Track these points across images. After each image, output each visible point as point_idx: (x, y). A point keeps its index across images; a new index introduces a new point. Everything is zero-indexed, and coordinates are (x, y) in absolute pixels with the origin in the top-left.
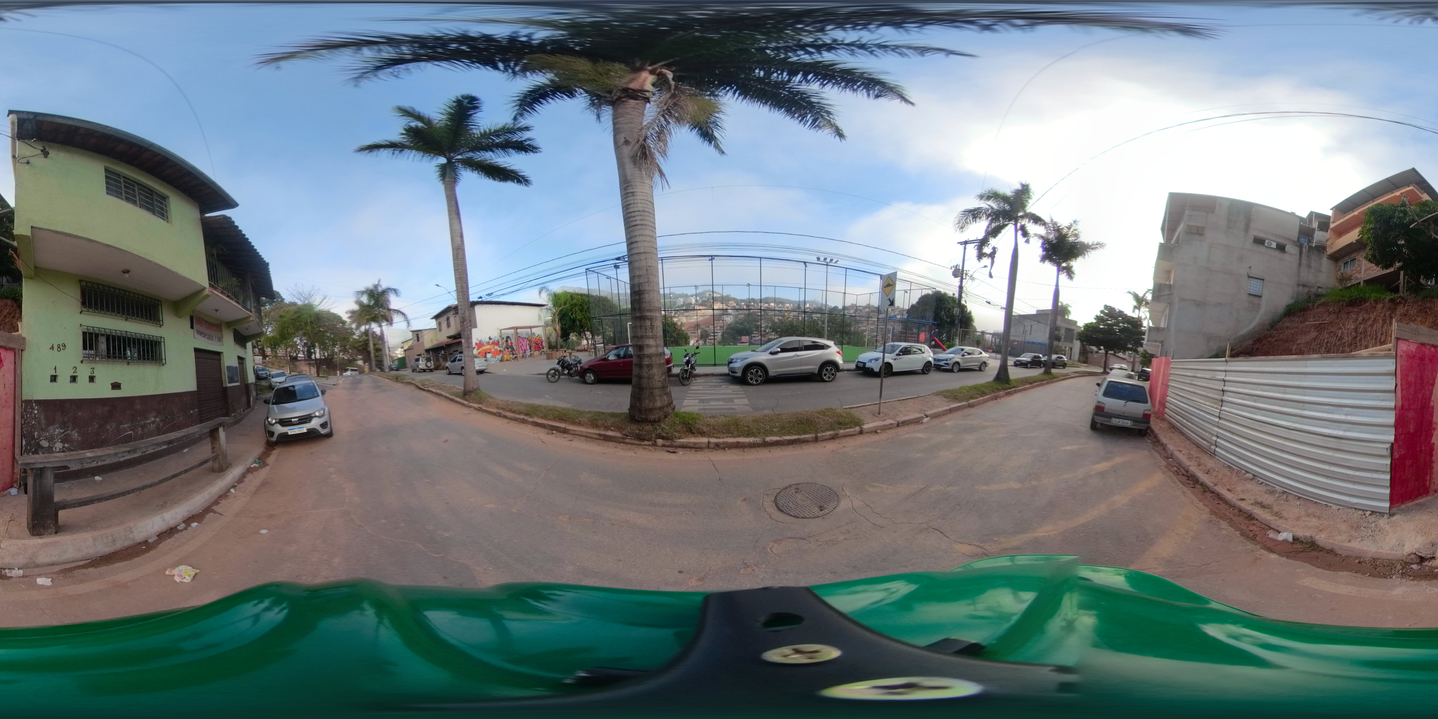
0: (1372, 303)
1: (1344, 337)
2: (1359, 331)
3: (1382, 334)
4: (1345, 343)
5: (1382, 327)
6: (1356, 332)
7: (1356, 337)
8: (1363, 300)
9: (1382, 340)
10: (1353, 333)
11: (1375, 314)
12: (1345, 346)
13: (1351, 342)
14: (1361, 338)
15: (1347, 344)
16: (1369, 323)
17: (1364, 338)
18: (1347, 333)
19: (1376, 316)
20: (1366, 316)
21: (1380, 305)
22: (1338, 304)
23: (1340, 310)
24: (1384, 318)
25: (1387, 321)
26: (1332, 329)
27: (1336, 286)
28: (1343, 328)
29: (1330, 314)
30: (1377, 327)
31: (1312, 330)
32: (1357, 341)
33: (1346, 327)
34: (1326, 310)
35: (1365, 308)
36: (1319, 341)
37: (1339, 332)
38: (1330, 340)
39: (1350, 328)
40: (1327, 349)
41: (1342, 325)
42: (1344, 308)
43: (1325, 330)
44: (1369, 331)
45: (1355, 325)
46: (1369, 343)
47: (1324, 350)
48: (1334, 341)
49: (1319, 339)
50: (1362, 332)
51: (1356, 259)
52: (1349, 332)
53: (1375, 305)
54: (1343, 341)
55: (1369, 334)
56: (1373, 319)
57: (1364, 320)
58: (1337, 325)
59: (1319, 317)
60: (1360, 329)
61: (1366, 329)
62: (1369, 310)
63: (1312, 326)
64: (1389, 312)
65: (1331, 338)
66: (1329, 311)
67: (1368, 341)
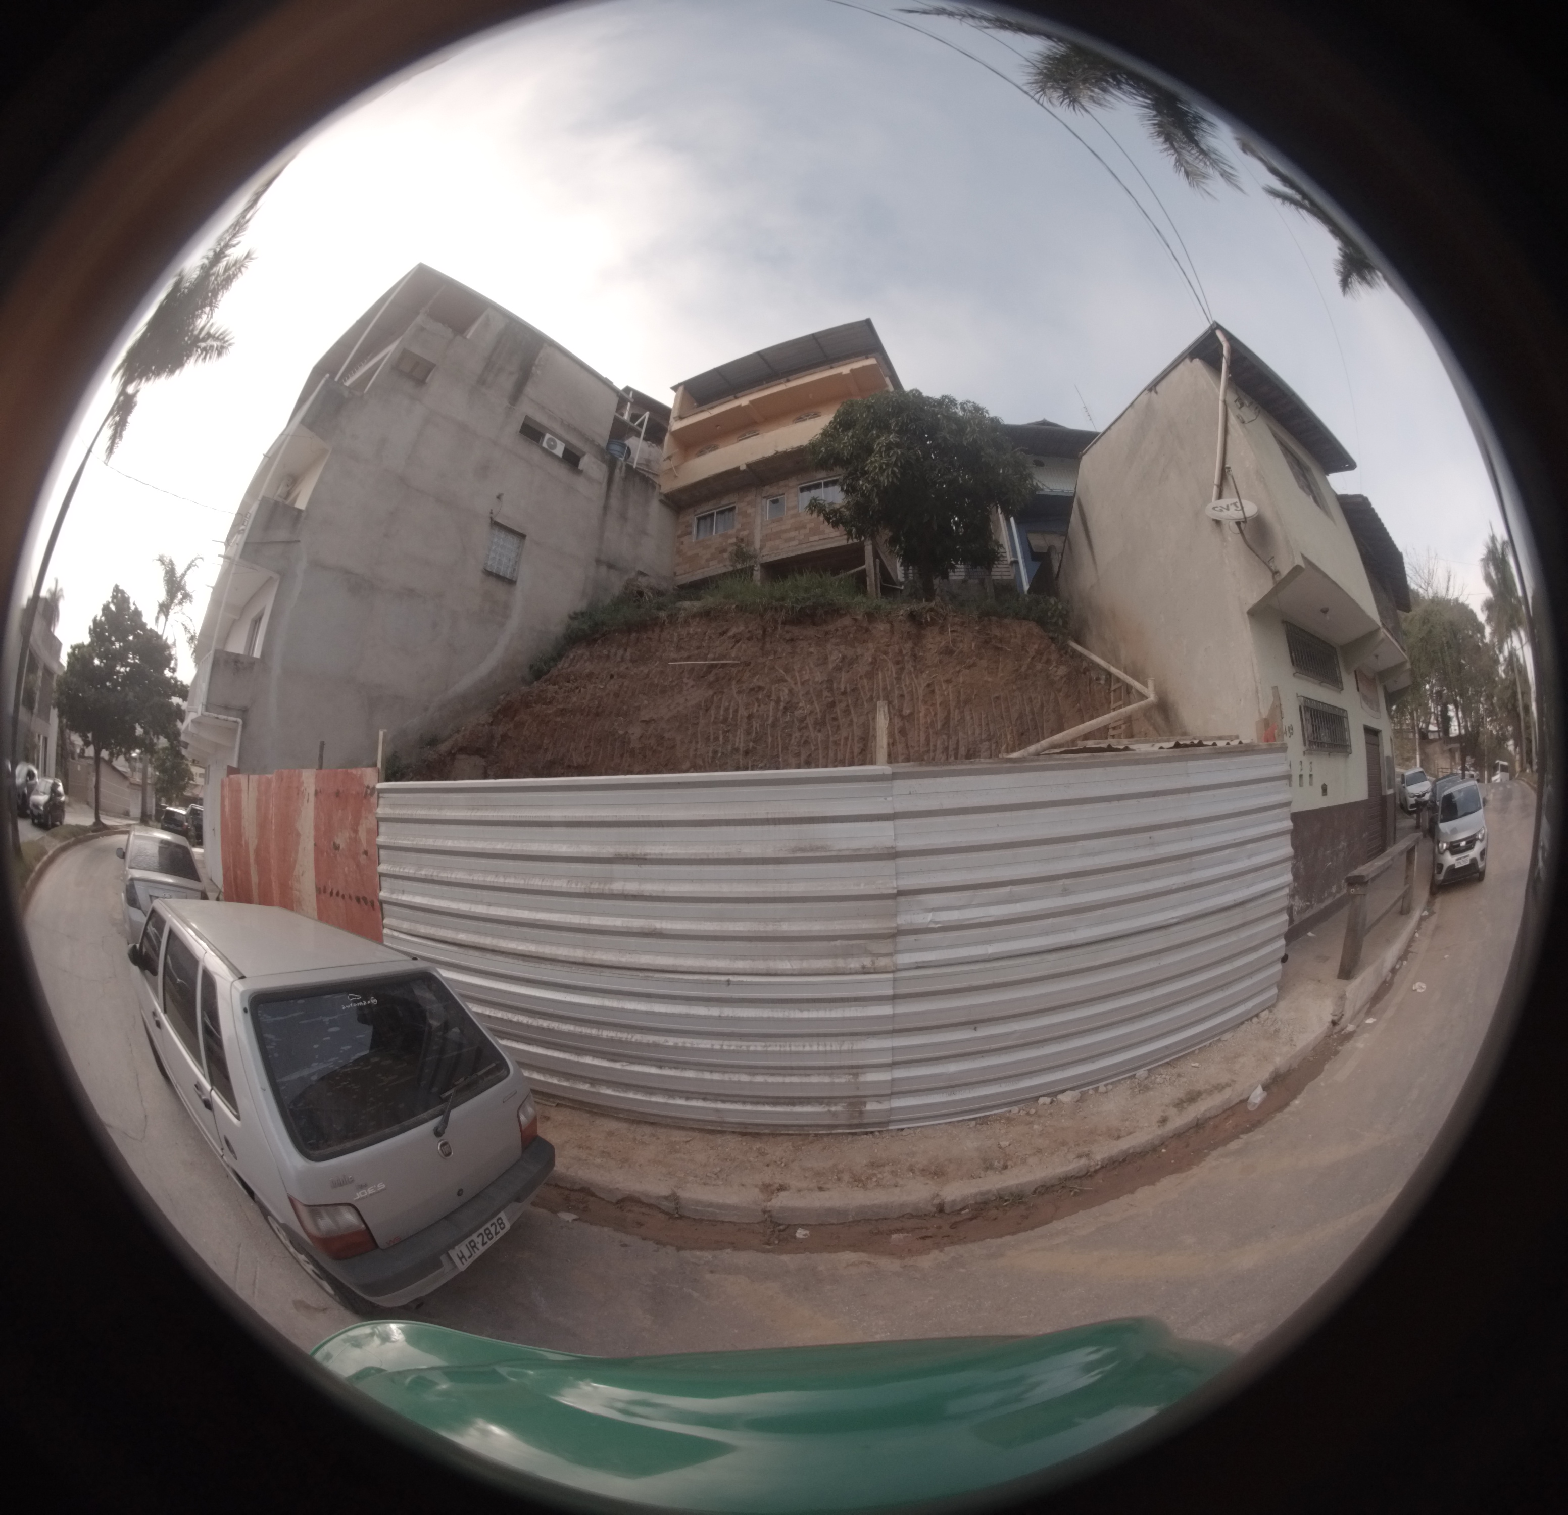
0: (856, 620)
1: (798, 703)
2: (839, 689)
3: (902, 696)
4: (802, 719)
5: (898, 679)
6: (830, 689)
7: (833, 705)
8: (834, 611)
9: (906, 711)
10: (825, 694)
11: (870, 645)
12: (806, 727)
13: (823, 717)
14: (848, 706)
15: (810, 721)
16: (862, 668)
17: (855, 705)
18: (808, 693)
19: (876, 651)
20: (850, 653)
21: (881, 627)
22: (762, 616)
23: (765, 631)
24: (900, 658)
25: (909, 666)
26: (756, 681)
27: (675, 574)
28: (788, 679)
29: (737, 642)
30: (884, 680)
31: (687, 684)
32: (836, 712)
33: (798, 678)
34: (720, 631)
35: (837, 630)
36: (722, 712)
37: (780, 690)
38: (755, 710)
39: (809, 680)
40: (753, 735)
41: (782, 671)
42: (776, 628)
43: (734, 683)
44: (867, 687)
45: (821, 673)
46: (870, 719)
47: (742, 737)
48: (771, 714)
49: (719, 707)
50: (848, 690)
51: (736, 511)
52: (812, 690)
53: (865, 624)
54: (798, 713)
55: (869, 696)
56: (870, 660)
57: (847, 663)
58: (766, 670)
59: (698, 648)
60: (839, 683)
61: (856, 685)
62: (851, 636)
63: (683, 671)
64: (909, 645)
65: (759, 706)
66: (731, 633)
67: (868, 713)
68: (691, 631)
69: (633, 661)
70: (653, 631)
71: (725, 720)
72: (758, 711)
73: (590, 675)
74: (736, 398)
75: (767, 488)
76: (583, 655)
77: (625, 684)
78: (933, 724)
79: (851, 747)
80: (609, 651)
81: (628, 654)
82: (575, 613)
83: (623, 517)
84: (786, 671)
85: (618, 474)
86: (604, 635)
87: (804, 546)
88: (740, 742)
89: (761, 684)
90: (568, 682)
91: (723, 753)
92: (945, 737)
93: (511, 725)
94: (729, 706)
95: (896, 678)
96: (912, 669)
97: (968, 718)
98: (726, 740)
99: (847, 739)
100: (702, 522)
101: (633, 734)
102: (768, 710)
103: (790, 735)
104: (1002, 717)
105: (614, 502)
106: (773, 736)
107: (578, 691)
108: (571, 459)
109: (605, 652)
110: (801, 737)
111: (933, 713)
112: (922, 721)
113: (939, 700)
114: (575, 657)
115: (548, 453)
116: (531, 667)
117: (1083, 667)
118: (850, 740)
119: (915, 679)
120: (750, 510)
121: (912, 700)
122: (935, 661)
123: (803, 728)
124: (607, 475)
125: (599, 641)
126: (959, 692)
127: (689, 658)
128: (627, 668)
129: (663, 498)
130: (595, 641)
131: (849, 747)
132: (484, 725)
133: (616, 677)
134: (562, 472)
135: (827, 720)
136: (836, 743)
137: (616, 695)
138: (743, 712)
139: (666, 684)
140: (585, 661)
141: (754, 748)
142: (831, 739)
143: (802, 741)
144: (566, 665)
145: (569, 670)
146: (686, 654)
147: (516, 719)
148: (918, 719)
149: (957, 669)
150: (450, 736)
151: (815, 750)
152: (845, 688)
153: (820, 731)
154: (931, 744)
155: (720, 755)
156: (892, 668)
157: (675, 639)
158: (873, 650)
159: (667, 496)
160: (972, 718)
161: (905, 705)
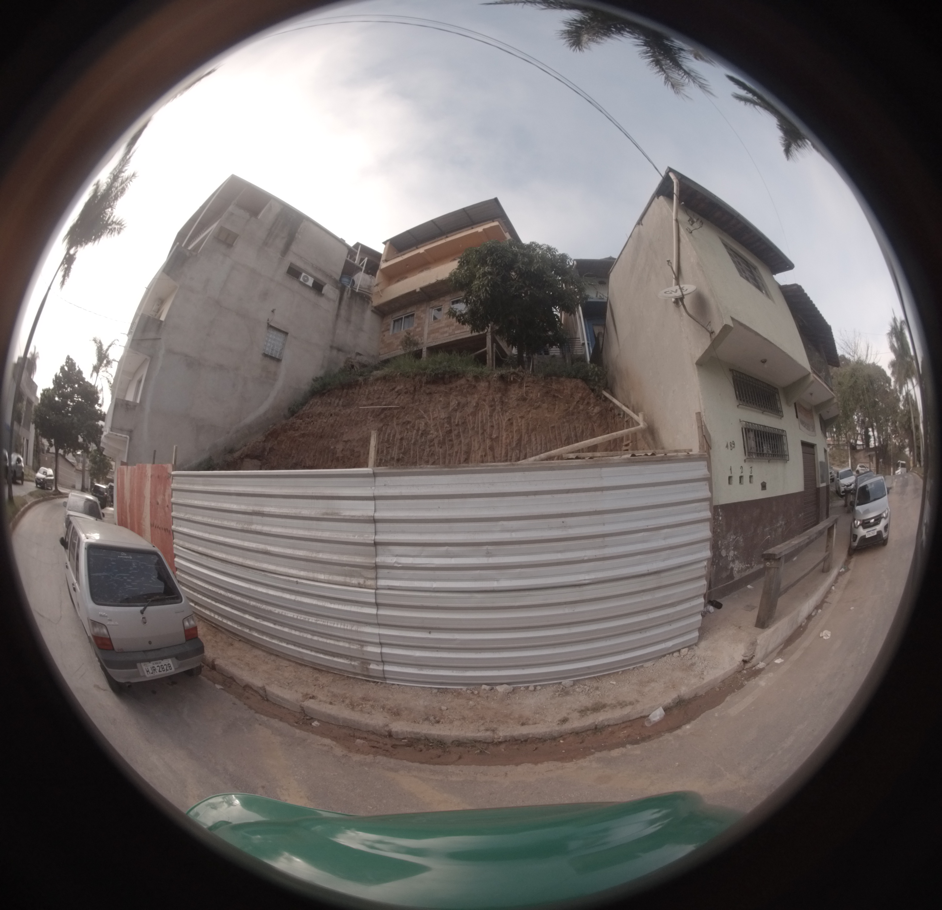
0: (468, 380)
1: (430, 431)
2: (454, 422)
3: (492, 426)
4: (432, 440)
5: (491, 416)
6: (449, 423)
7: (450, 431)
8: (456, 375)
9: (494, 436)
10: (446, 425)
11: (476, 396)
12: (434, 445)
13: (444, 439)
14: (459, 432)
15: (436, 441)
16: (469, 410)
17: (464, 432)
18: (435, 425)
19: (478, 400)
20: (463, 400)
21: (483, 385)
22: (413, 379)
23: (415, 389)
24: (493, 403)
25: (498, 408)
26: (407, 418)
27: (380, 353)
28: (426, 416)
29: (399, 394)
30: (482, 417)
31: (369, 419)
32: (452, 436)
33: (431, 416)
34: (391, 388)
35: (457, 387)
36: (386, 436)
37: (420, 423)
38: (405, 435)
39: (437, 417)
40: (403, 450)
41: (422, 412)
42: (421, 387)
43: (395, 419)
44: (471, 421)
45: (444, 412)
46: (472, 440)
47: (397, 450)
48: (413, 437)
49: (385, 433)
50: (460, 423)
51: (415, 316)
52: (438, 424)
53: (473, 383)
54: (429, 437)
55: (472, 427)
56: (474, 404)
57: (460, 406)
58: (414, 411)
59: (379, 398)
60: (455, 419)
61: (465, 420)
62: (465, 390)
63: (368, 412)
64: (499, 395)
65: (407, 433)
66: (396, 390)
67: (471, 437)
68: (376, 389)
69: (343, 406)
70: (356, 389)
71: (388, 440)
72: (406, 435)
73: (320, 414)
74: (417, 248)
75: (433, 302)
76: (317, 402)
77: (337, 419)
78: (510, 444)
79: (459, 458)
80: (331, 400)
81: (341, 403)
82: (316, 378)
83: (348, 321)
84: (425, 412)
85: (346, 296)
86: (329, 391)
87: (452, 336)
88: (395, 454)
89: (409, 419)
90: (308, 418)
91: (385, 460)
92: (518, 452)
93: (276, 442)
94: (391, 432)
95: (489, 416)
96: (500, 410)
97: (533, 440)
98: (388, 453)
99: (457, 452)
100: (396, 323)
101: (338, 448)
102: (412, 435)
103: (424, 450)
104: (556, 439)
105: (343, 312)
106: (414, 451)
107: (312, 423)
108: (318, 287)
109: (329, 401)
110: (430, 451)
111: (511, 437)
112: (504, 441)
113: (515, 428)
114: (313, 403)
115: (304, 285)
116: (289, 409)
117: (610, 407)
118: (459, 453)
119: (501, 416)
120: (423, 316)
121: (498, 428)
122: (515, 405)
123: (431, 446)
124: (339, 296)
125: (327, 394)
126: (528, 424)
127: (372, 404)
128: (340, 410)
129: (373, 309)
130: (324, 394)
131: (458, 457)
132: (260, 442)
133: (333, 415)
134: (311, 295)
135: (446, 441)
136: (450, 455)
137: (332, 426)
138: (398, 436)
139: (358, 419)
140: (318, 406)
141: (403, 457)
142: (448, 452)
143: (430, 454)
144: (308, 408)
145: (309, 411)
146: (370, 402)
147: (278, 439)
148: (502, 441)
149: (529, 410)
150: (241, 448)
151: (438, 459)
152: (458, 422)
153: (441, 447)
154: (509, 456)
155: (383, 461)
156: (488, 409)
157: (367, 393)
158: (477, 399)
159: (375, 307)
160: (536, 440)
161: (494, 432)
